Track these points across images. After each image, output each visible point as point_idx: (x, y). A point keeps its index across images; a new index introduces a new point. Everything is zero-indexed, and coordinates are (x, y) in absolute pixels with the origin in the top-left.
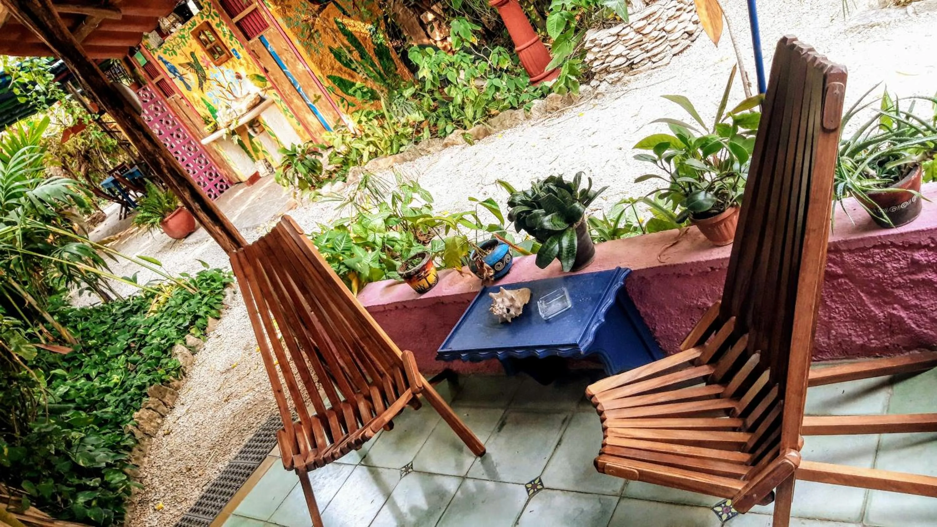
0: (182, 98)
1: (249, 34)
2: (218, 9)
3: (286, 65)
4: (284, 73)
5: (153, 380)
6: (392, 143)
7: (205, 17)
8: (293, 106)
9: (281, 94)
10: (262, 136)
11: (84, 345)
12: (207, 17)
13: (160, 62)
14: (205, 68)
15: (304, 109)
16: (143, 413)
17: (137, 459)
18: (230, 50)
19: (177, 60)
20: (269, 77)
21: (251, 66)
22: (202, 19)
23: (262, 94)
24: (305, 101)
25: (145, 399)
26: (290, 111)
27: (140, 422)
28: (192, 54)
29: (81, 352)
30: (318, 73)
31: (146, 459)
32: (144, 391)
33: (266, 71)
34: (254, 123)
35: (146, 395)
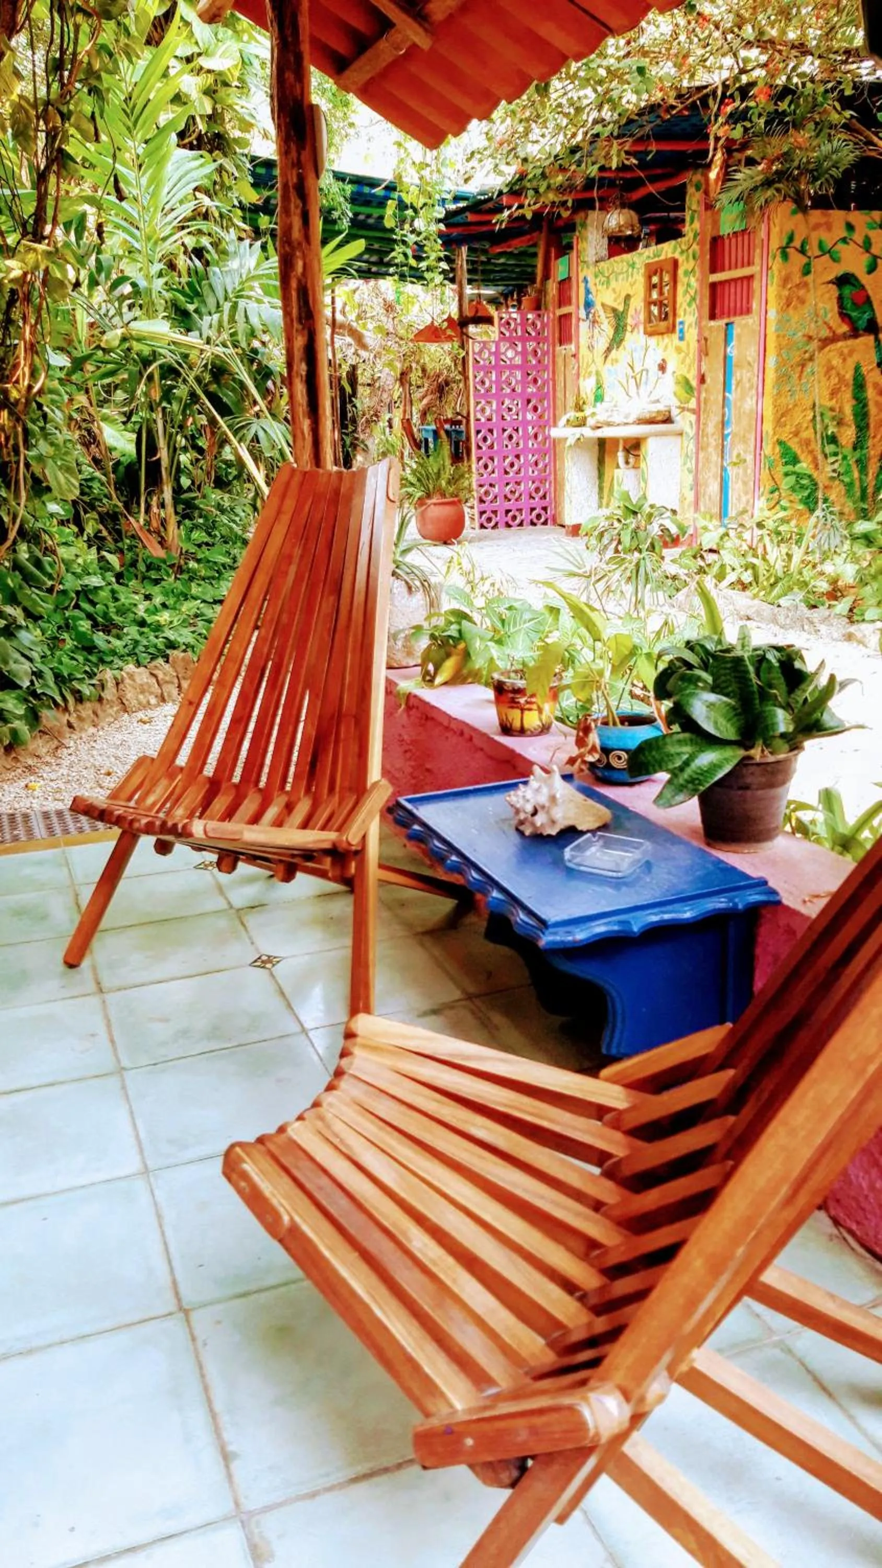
0: (574, 356)
1: (717, 311)
2: (701, 250)
3: (733, 387)
4: (724, 397)
5: (193, 647)
6: (776, 583)
7: (679, 250)
8: (701, 455)
9: (698, 428)
10: (631, 473)
11: (182, 562)
12: (682, 252)
13: (582, 286)
14: (629, 328)
15: (714, 469)
16: (140, 674)
17: (80, 718)
18: (678, 320)
19: (605, 297)
20: (699, 393)
21: (688, 361)
22: (674, 252)
23: (675, 412)
24: (722, 458)
25: (160, 661)
26: (694, 462)
27: (127, 681)
28: (628, 297)
29: (172, 566)
30: (768, 427)
31: (92, 730)
32: (168, 652)
33: (702, 380)
34: (634, 446)
35: (166, 658)
